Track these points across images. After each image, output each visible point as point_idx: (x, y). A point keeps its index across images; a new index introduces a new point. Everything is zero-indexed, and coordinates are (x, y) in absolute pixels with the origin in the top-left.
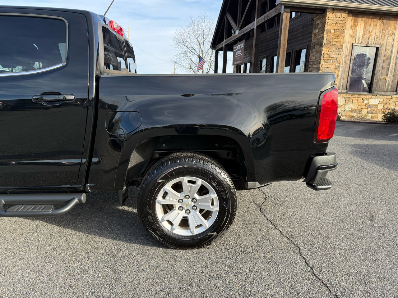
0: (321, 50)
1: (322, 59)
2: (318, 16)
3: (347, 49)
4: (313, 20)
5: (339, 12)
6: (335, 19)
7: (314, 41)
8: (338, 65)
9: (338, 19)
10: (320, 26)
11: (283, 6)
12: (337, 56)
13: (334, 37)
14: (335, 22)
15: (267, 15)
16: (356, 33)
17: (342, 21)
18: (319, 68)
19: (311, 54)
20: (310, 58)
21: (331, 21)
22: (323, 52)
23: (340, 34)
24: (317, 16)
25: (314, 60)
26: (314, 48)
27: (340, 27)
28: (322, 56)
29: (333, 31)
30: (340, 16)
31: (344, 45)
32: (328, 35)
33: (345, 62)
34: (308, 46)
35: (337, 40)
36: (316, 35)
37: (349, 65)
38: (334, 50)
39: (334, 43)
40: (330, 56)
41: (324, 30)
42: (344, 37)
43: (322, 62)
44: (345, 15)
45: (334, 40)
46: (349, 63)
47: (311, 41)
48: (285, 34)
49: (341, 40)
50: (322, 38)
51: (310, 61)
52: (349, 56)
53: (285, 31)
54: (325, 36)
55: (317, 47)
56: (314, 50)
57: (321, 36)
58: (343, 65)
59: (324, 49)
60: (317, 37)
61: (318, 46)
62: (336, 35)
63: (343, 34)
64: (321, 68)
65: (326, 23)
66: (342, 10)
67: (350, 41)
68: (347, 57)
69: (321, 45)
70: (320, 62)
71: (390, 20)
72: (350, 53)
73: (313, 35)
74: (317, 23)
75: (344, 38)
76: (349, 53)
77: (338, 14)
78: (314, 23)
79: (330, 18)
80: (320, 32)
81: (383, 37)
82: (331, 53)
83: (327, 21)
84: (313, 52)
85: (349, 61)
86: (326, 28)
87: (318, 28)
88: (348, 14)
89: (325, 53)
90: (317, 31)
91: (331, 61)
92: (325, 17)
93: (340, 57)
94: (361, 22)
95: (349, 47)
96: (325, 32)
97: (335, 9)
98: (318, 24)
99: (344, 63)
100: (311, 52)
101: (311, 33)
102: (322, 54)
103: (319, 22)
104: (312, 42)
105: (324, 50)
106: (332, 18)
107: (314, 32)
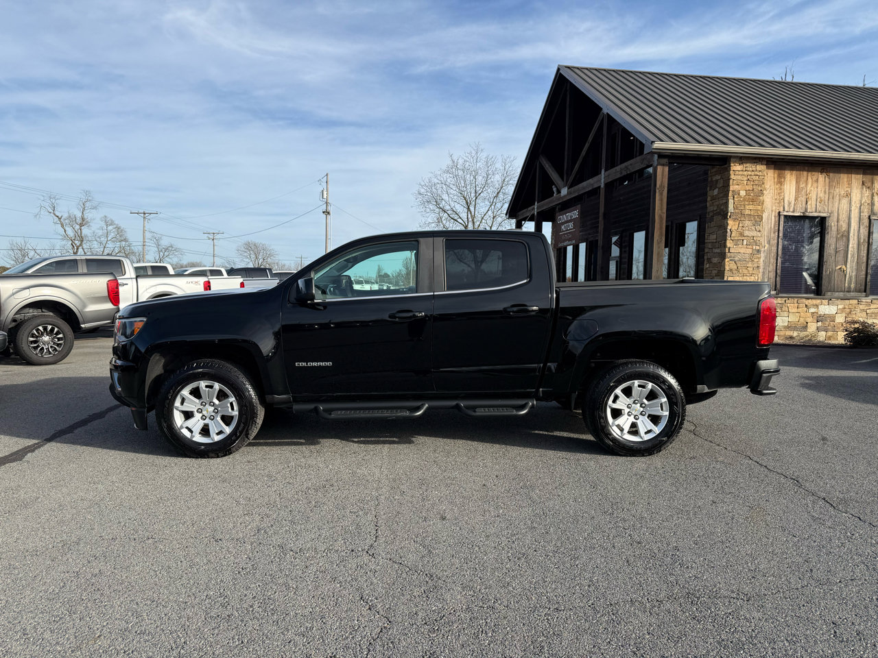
0: (726, 224)
1: (729, 238)
3: (770, 221)
4: (706, 173)
5: (750, 163)
6: (745, 173)
7: (710, 208)
8: (758, 248)
9: (750, 173)
10: (720, 184)
11: (656, 156)
12: (755, 233)
13: (747, 203)
14: (746, 179)
15: (626, 167)
16: (784, 195)
17: (757, 177)
18: (725, 253)
19: (708, 231)
20: (706, 237)
21: (739, 177)
22: (729, 228)
23: (755, 197)
24: (713, 168)
25: (715, 241)
26: (712, 220)
27: (755, 187)
28: (729, 234)
29: (743, 193)
30: (754, 169)
31: (765, 216)
32: (736, 199)
33: (769, 242)
34: (700, 216)
35: (751, 207)
36: (713, 198)
37: (776, 249)
38: (747, 223)
39: (747, 212)
40: (741, 234)
41: (728, 191)
42: (763, 201)
43: (729, 243)
44: (761, 167)
45: (747, 207)
46: (776, 245)
47: (706, 207)
48: (661, 200)
49: (759, 208)
50: (727, 203)
51: (706, 241)
52: (774, 233)
53: (661, 194)
54: (731, 201)
55: (717, 219)
56: (713, 224)
57: (724, 201)
58: (766, 248)
59: (730, 222)
60: (717, 203)
61: (720, 217)
62: (749, 198)
63: (761, 198)
64: (728, 255)
65: (731, 181)
66: (755, 158)
67: (774, 208)
68: (772, 235)
69: (724, 215)
70: (725, 243)
71: (839, 172)
72: (777, 228)
73: (709, 199)
74: (714, 179)
75: (763, 204)
76: (774, 227)
77: (750, 167)
78: (710, 179)
79: (737, 173)
80: (721, 195)
81: (831, 200)
82: (744, 229)
83: (732, 176)
84: (711, 227)
85: (776, 241)
86: (731, 188)
87: (716, 187)
88: (766, 165)
89: (733, 228)
90: (716, 192)
91: (745, 242)
92: (728, 169)
93: (759, 234)
94: (790, 178)
95: (773, 218)
96: (730, 194)
97: (744, 159)
98: (717, 181)
99: (767, 245)
100: (708, 227)
101: (705, 194)
102: (728, 230)
103: (718, 177)
104: (708, 211)
105: (732, 224)
106: (741, 173)
107: (710, 193)
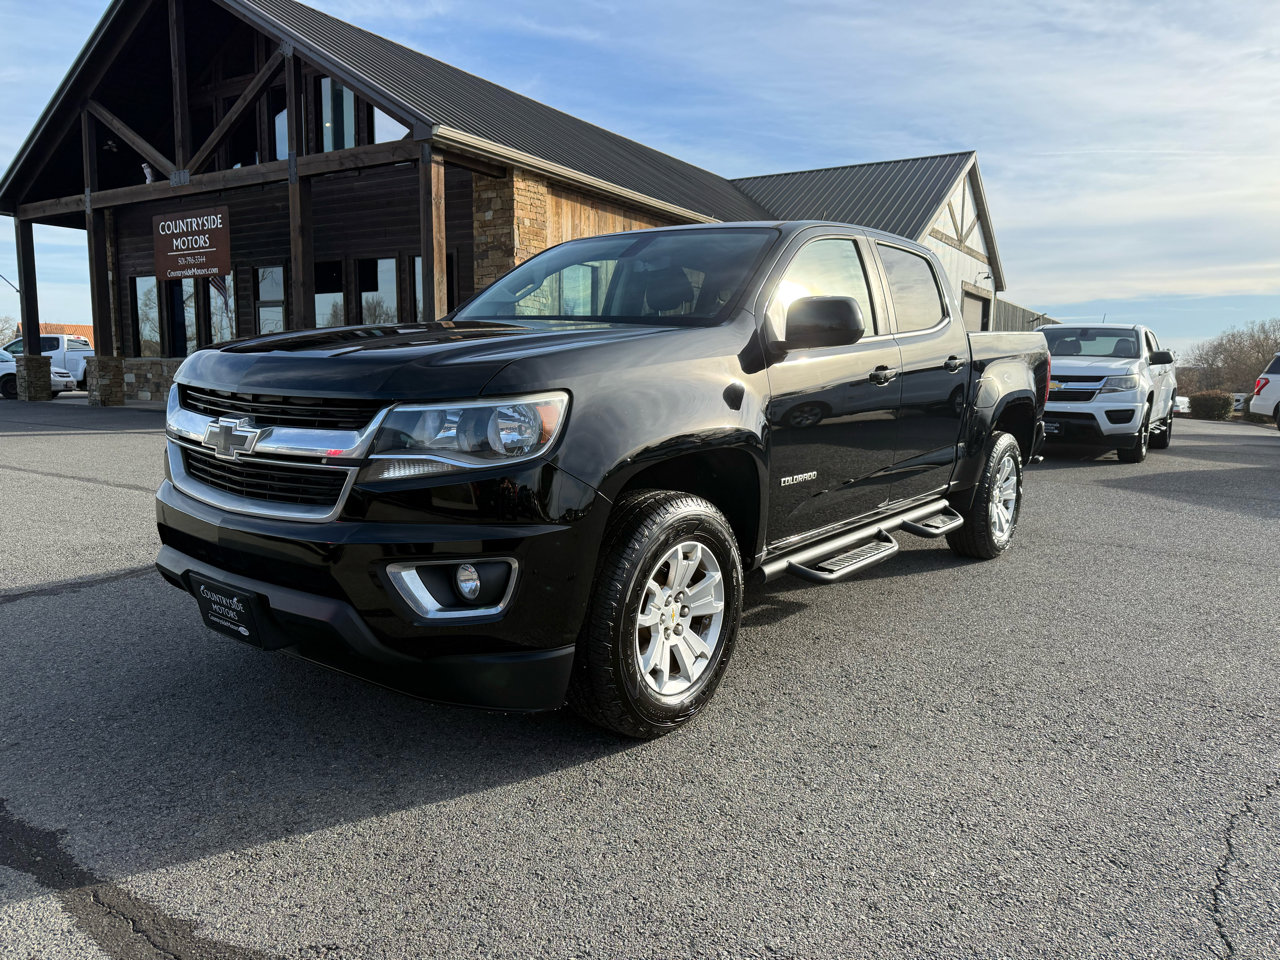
2: (484, 179)
5: (533, 180)
6: (528, 194)
7: (481, 238)
9: (532, 195)
10: (497, 204)
13: (531, 236)
14: (529, 202)
17: (539, 202)
19: (476, 272)
20: (476, 280)
21: (522, 199)
23: (539, 230)
24: (481, 179)
26: (484, 255)
27: (537, 215)
29: (527, 222)
30: (536, 190)
32: (521, 230)
34: (457, 248)
35: (535, 243)
36: (484, 225)
39: (532, 250)
41: (512, 216)
42: (545, 236)
44: (542, 189)
45: (532, 242)
47: (471, 236)
48: (439, 217)
49: (543, 245)
50: (510, 235)
53: (438, 208)
54: (516, 232)
55: (495, 256)
56: (485, 262)
57: (506, 231)
59: (517, 261)
60: (493, 232)
61: (500, 254)
62: (533, 231)
63: (543, 231)
65: (515, 202)
66: (538, 175)
69: (510, 251)
73: (476, 224)
74: (485, 196)
75: (545, 240)
77: (531, 184)
78: (475, 195)
79: (520, 192)
80: (500, 221)
83: (516, 196)
84: (483, 267)
86: (516, 214)
87: (489, 209)
88: (546, 186)
90: (489, 215)
92: (510, 185)
94: (566, 205)
96: (515, 222)
97: (527, 173)
98: (490, 200)
100: (478, 266)
101: (471, 216)
103: (491, 194)
104: (475, 242)
106: (524, 193)
107: (477, 216)
